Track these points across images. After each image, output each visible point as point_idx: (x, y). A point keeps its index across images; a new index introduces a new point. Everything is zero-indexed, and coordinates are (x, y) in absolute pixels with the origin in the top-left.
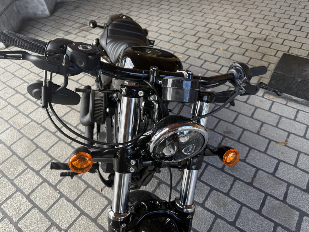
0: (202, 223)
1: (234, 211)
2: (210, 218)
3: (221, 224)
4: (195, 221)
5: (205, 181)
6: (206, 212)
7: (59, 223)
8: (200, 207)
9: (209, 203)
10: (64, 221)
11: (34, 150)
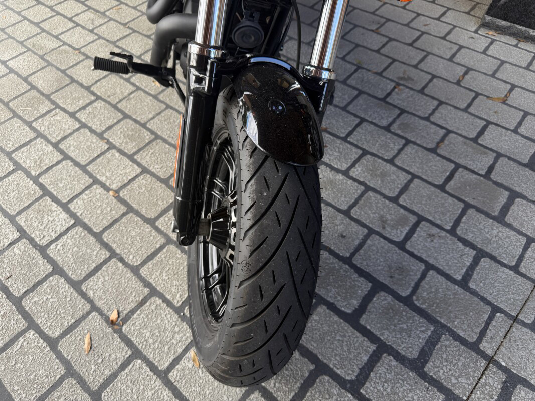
0: (342, 195)
1: (398, 184)
2: (357, 190)
3: (373, 198)
4: (330, 192)
5: (355, 143)
6: (350, 182)
7: (106, 181)
8: (340, 175)
9: (358, 170)
10: (115, 180)
11: (67, 85)
